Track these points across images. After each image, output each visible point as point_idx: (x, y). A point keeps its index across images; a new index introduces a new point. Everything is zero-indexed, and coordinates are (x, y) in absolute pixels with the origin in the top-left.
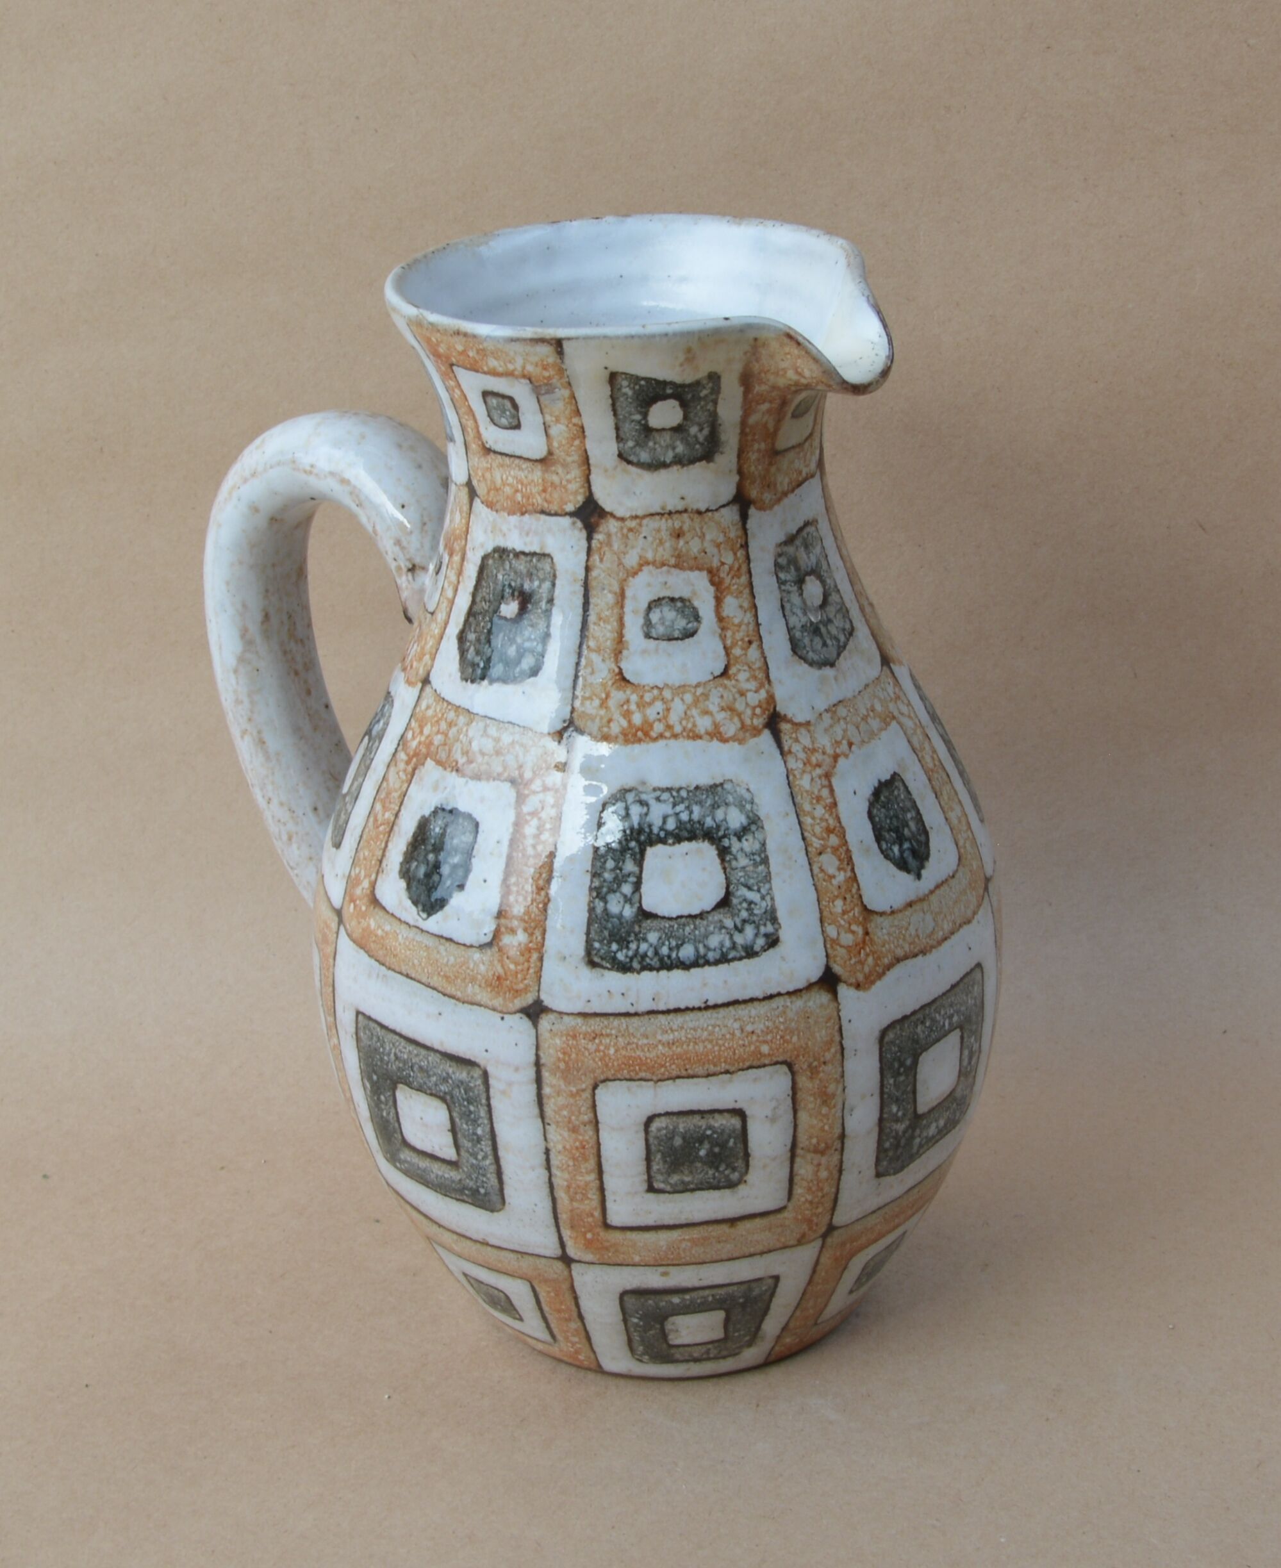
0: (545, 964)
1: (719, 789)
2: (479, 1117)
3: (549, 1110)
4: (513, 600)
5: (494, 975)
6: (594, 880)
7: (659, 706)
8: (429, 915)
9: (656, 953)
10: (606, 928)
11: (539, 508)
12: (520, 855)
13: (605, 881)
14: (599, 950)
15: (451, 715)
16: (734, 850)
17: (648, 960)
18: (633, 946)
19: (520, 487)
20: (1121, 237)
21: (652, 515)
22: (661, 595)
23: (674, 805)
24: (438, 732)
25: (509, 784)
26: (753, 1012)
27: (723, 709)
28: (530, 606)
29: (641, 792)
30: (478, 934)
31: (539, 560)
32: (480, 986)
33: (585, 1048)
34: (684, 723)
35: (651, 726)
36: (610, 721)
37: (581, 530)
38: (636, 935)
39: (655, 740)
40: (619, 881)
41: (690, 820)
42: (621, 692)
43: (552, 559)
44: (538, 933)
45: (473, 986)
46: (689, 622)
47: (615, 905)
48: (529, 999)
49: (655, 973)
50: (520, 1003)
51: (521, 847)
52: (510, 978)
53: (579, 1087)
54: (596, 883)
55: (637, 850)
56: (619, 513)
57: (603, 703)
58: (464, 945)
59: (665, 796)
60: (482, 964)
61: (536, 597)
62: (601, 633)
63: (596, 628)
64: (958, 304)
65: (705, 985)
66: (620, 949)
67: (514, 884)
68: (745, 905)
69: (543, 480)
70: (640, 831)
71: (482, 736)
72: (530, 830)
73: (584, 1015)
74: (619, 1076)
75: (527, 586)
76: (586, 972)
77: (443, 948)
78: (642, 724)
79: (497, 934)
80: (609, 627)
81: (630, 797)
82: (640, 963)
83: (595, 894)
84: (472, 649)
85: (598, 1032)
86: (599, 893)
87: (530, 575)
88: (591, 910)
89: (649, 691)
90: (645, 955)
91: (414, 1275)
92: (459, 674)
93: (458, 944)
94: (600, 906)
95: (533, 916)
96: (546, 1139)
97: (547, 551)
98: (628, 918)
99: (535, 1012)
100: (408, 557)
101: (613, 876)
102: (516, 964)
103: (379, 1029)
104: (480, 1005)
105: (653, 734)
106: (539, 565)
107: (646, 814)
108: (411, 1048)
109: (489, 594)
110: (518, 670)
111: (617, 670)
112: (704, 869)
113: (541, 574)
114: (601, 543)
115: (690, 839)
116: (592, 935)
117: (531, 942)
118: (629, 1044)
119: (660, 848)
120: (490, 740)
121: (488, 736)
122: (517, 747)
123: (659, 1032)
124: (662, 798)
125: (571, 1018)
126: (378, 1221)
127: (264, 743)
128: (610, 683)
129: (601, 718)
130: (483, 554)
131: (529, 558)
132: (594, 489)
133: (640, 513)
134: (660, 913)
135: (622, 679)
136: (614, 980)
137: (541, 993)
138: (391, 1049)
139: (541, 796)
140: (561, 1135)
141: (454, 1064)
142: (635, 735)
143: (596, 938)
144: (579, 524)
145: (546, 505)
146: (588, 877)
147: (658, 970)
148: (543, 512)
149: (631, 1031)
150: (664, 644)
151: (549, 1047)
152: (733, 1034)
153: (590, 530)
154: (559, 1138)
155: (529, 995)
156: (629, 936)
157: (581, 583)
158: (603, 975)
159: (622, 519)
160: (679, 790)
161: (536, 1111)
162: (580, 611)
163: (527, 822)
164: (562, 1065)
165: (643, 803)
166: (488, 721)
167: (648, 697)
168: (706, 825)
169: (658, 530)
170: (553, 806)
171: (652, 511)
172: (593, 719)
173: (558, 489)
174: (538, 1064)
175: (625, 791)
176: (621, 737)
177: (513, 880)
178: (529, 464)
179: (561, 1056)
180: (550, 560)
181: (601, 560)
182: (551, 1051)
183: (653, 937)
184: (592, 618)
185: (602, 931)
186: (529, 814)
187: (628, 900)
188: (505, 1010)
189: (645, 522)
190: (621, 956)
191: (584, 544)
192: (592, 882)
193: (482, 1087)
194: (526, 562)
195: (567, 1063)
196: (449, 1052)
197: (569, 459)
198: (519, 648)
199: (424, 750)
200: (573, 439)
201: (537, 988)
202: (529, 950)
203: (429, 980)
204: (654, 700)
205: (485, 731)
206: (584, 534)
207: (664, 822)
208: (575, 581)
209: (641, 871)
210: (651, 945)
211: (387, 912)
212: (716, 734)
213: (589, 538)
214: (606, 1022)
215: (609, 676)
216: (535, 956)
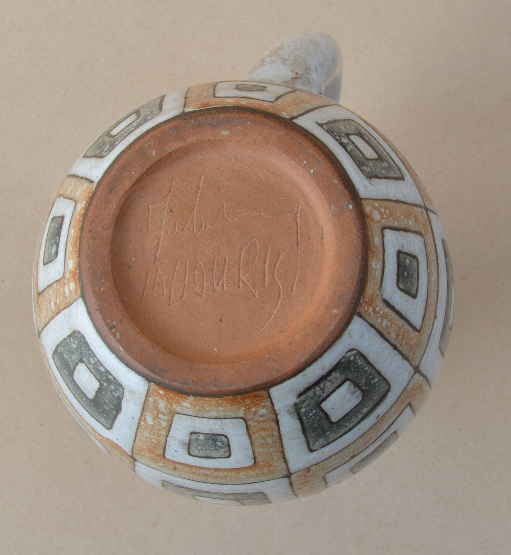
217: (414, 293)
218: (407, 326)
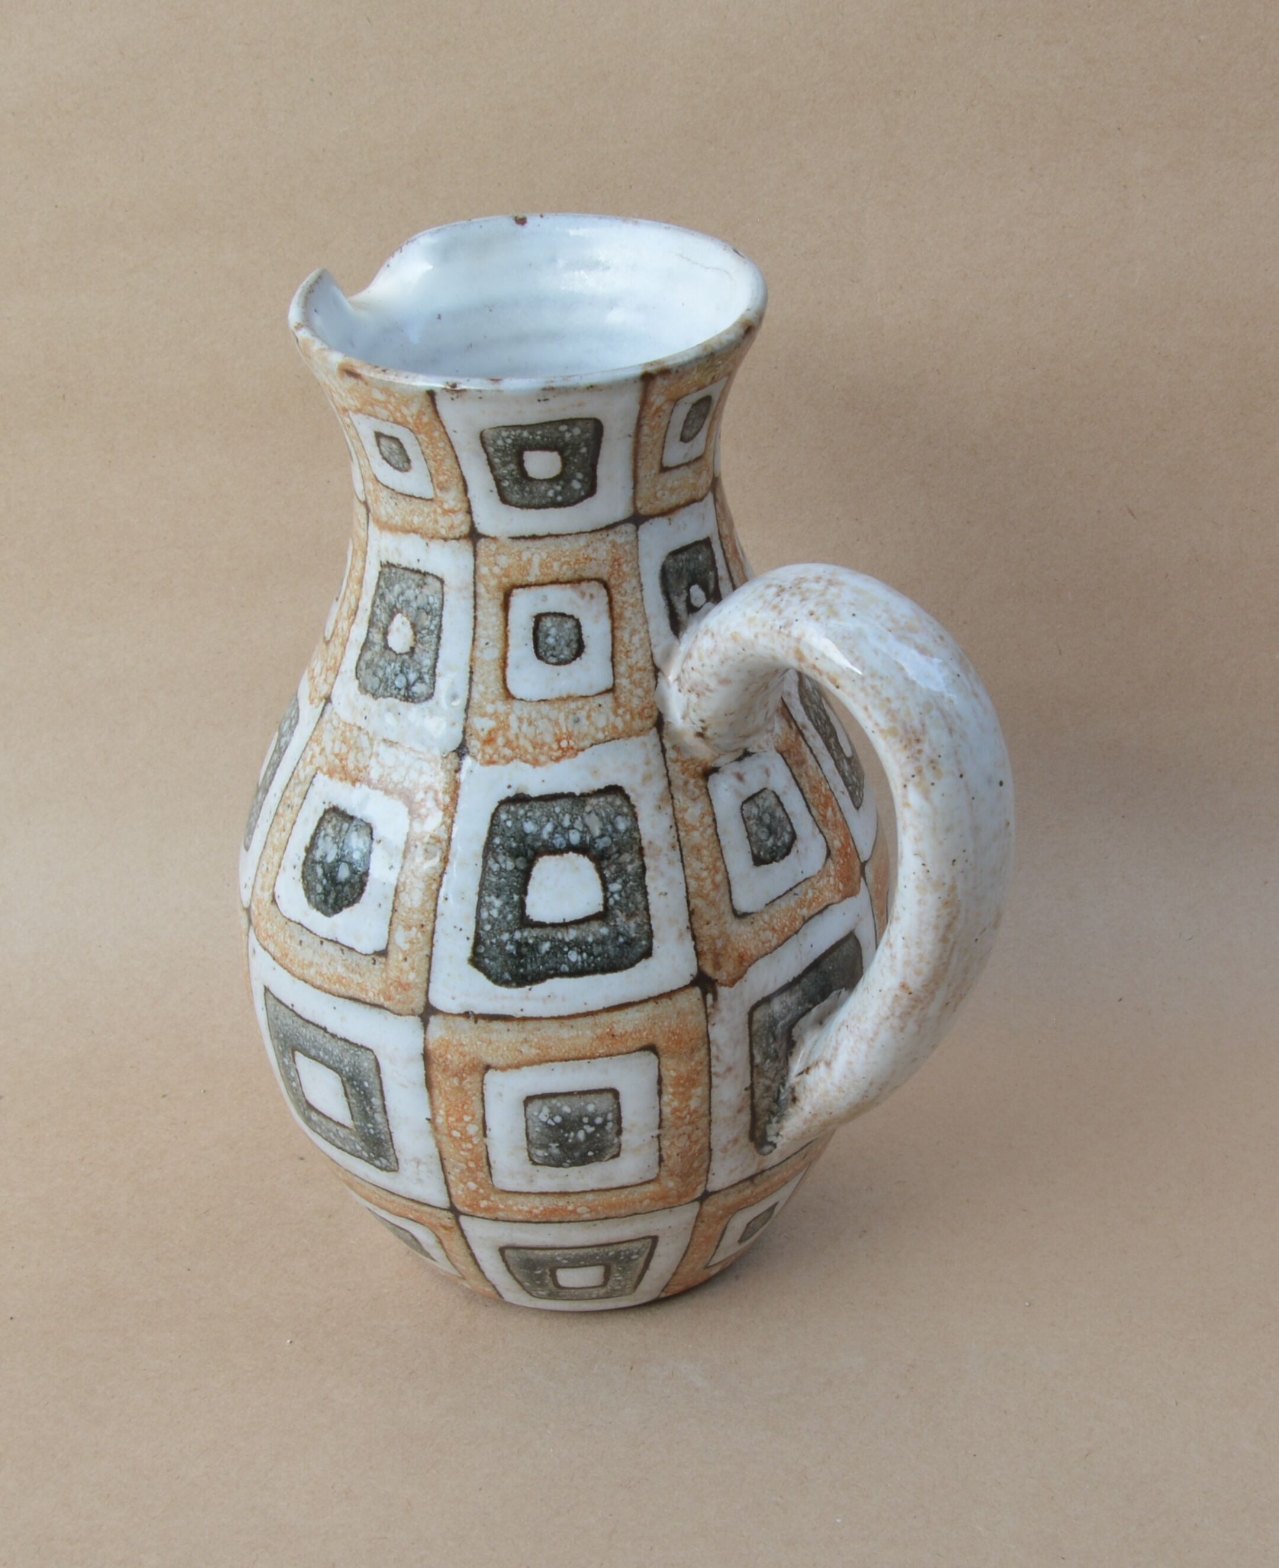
20: (1064, 227)
64: (901, 287)
91: (330, 1216)
126: (302, 1159)
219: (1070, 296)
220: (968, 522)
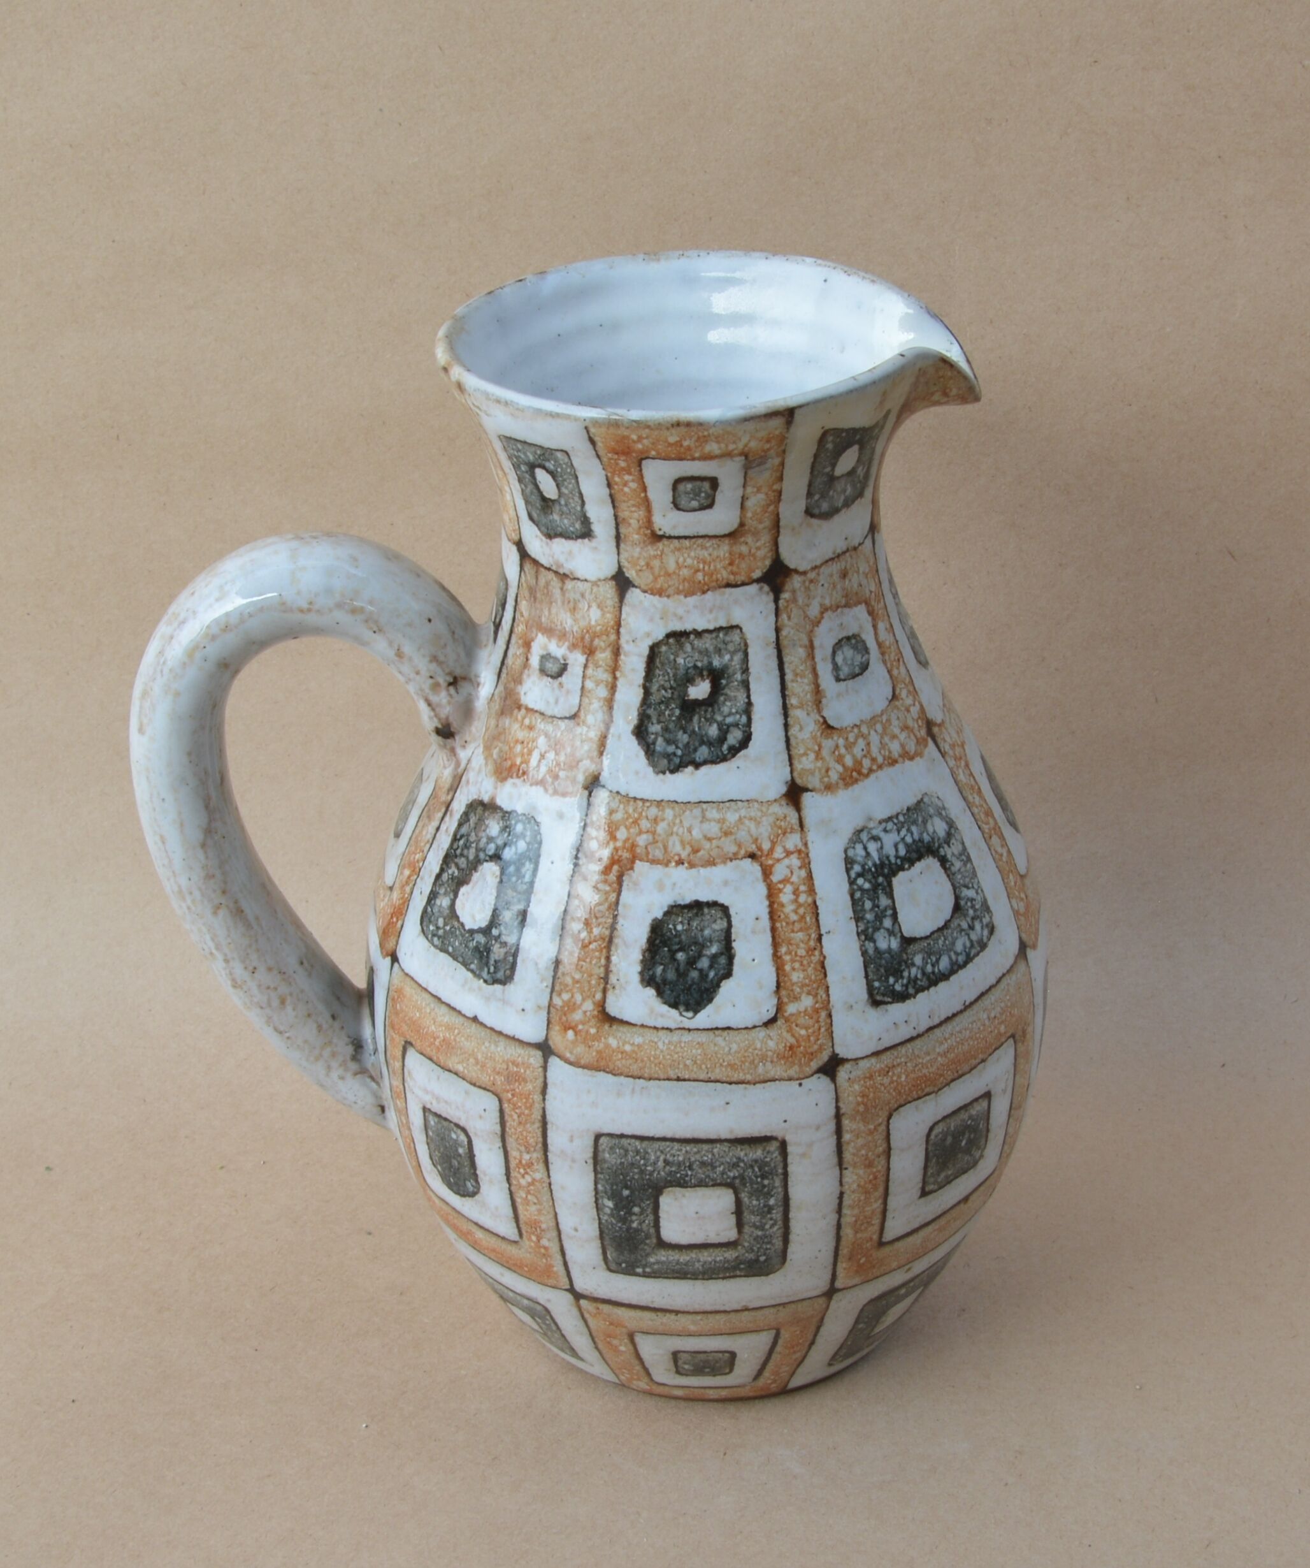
0: (834, 1018)
1: (922, 804)
2: (774, 1187)
3: (848, 1156)
4: (703, 680)
5: (785, 1047)
6: (859, 924)
7: (861, 743)
8: (696, 1012)
9: (924, 973)
10: (881, 966)
11: (725, 581)
12: (784, 924)
13: (868, 922)
14: (879, 988)
15: (653, 811)
16: (949, 856)
17: (919, 982)
18: (906, 974)
19: (701, 566)
21: (827, 562)
22: (840, 637)
23: (899, 831)
24: (641, 832)
25: (750, 860)
26: (993, 998)
27: (902, 730)
28: (724, 682)
29: (871, 829)
30: (760, 1013)
31: (726, 634)
32: (772, 1062)
33: (881, 1084)
34: (883, 752)
35: (860, 763)
36: (827, 770)
37: (768, 593)
38: (906, 963)
39: (867, 776)
40: (879, 918)
41: (914, 841)
42: (830, 740)
43: (741, 629)
44: (822, 992)
45: (764, 1064)
46: (863, 656)
47: (883, 942)
48: (825, 1057)
49: (926, 992)
50: (815, 1065)
51: (782, 916)
52: (803, 1044)
53: (877, 1123)
54: (862, 927)
55: (885, 884)
56: (801, 569)
57: (818, 756)
58: (746, 1028)
59: (890, 825)
60: (773, 1041)
61: (731, 671)
62: (799, 689)
63: (794, 685)
65: (961, 988)
66: (896, 981)
67: (786, 953)
68: (969, 904)
69: (730, 554)
70: (882, 865)
71: (702, 822)
72: (786, 897)
73: (876, 1054)
74: (910, 1099)
75: (716, 663)
76: (872, 1013)
77: (720, 1040)
78: (854, 764)
79: (779, 1008)
80: (806, 681)
81: (864, 836)
82: (914, 987)
83: (863, 937)
84: (660, 740)
85: (890, 1065)
86: (865, 935)
87: (719, 651)
88: (864, 953)
89: (851, 732)
90: (916, 978)
92: (651, 769)
93: (738, 1029)
94: (870, 946)
95: (813, 977)
96: (841, 1184)
97: (734, 624)
98: (896, 950)
99: (831, 1067)
100: (447, 671)
101: (874, 915)
102: (807, 1028)
103: (637, 1143)
104: (774, 1080)
105: (865, 771)
106: (728, 639)
107: (882, 848)
108: (688, 1148)
109: (669, 681)
110: (725, 747)
111: (821, 720)
112: (936, 882)
113: (731, 647)
114: (787, 601)
115: (919, 859)
116: (871, 976)
117: (817, 1002)
118: (916, 1065)
119: (901, 875)
120: (713, 824)
121: (709, 820)
122: (747, 822)
123: (937, 1045)
124: (888, 829)
125: (865, 1061)
127: (242, 911)
128: (819, 734)
129: (820, 770)
130: (651, 643)
131: (714, 635)
132: (781, 550)
133: (818, 563)
134: (918, 936)
135: (828, 727)
136: (897, 1011)
137: (835, 1047)
138: (658, 1158)
139: (786, 862)
140: (856, 1175)
141: (746, 1147)
142: (851, 777)
143: (875, 978)
144: (766, 588)
145: (732, 577)
146: (853, 923)
147: (928, 988)
148: (729, 585)
149: (916, 1053)
150: (850, 683)
151: (848, 1095)
152: (984, 1025)
153: (777, 591)
154: (855, 1177)
155: (824, 1053)
156: (901, 966)
157: (774, 645)
158: (887, 1010)
159: (804, 573)
160: (897, 816)
161: (835, 1160)
162: (777, 672)
163: (780, 890)
164: (861, 1108)
165: (875, 838)
166: (704, 806)
167: (851, 738)
168: (926, 841)
169: (831, 575)
170: (800, 868)
171: (827, 558)
172: (812, 773)
173: (746, 558)
174: (838, 1116)
175: (859, 832)
176: (841, 782)
177: (783, 950)
178: (714, 541)
179: (860, 1099)
180: (738, 631)
181: (789, 618)
182: (851, 1098)
183: (918, 960)
184: (789, 676)
185: (878, 970)
186: (780, 882)
187: (891, 933)
188: (801, 1076)
189: (822, 570)
190: (898, 987)
191: (772, 606)
192: (857, 926)
193: (779, 1158)
194: (711, 639)
195: (865, 1105)
196: (739, 1136)
197: (761, 526)
198: (720, 726)
199: (626, 855)
200: (768, 505)
201: (831, 1044)
202: (817, 1011)
203: (709, 1075)
204: (857, 738)
205: (704, 817)
206: (771, 596)
207: (897, 850)
208: (767, 645)
209: (894, 902)
210: (918, 968)
211: (634, 1025)
212: (907, 756)
213: (776, 600)
214: (896, 1053)
215: (817, 728)
216: (823, 1014)
217: (727, 1355)
218: (778, 1348)
219: (1168, 330)
220: (1060, 565)
